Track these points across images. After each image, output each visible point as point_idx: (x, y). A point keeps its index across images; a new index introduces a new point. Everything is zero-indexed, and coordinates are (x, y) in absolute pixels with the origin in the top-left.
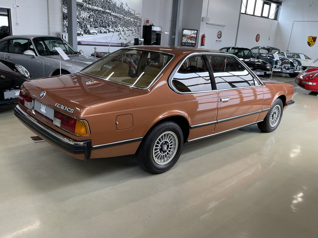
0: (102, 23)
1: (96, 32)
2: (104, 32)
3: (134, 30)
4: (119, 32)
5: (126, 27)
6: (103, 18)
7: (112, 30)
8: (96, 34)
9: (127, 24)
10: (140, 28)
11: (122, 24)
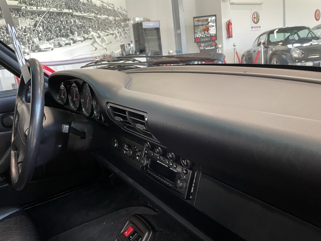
0: (60, 30)
1: (52, 46)
2: (66, 44)
3: (118, 33)
4: (93, 40)
5: (102, 30)
6: (60, 22)
7: (79, 38)
8: (52, 50)
9: (103, 26)
10: (127, 29)
11: (95, 27)
